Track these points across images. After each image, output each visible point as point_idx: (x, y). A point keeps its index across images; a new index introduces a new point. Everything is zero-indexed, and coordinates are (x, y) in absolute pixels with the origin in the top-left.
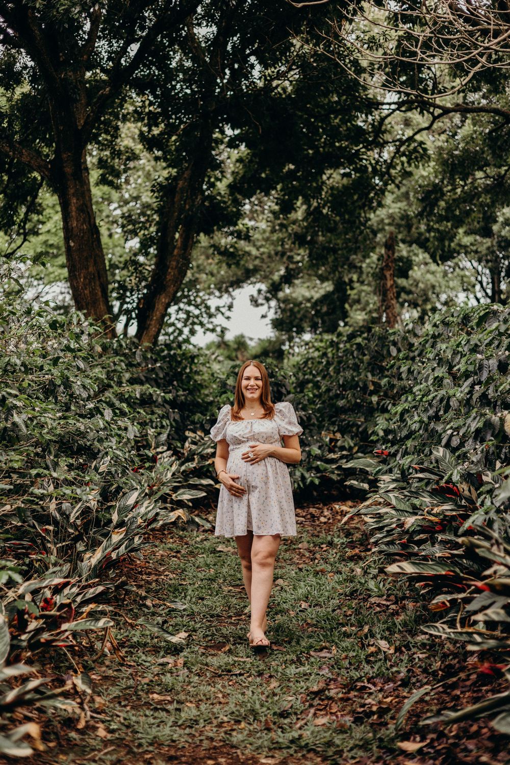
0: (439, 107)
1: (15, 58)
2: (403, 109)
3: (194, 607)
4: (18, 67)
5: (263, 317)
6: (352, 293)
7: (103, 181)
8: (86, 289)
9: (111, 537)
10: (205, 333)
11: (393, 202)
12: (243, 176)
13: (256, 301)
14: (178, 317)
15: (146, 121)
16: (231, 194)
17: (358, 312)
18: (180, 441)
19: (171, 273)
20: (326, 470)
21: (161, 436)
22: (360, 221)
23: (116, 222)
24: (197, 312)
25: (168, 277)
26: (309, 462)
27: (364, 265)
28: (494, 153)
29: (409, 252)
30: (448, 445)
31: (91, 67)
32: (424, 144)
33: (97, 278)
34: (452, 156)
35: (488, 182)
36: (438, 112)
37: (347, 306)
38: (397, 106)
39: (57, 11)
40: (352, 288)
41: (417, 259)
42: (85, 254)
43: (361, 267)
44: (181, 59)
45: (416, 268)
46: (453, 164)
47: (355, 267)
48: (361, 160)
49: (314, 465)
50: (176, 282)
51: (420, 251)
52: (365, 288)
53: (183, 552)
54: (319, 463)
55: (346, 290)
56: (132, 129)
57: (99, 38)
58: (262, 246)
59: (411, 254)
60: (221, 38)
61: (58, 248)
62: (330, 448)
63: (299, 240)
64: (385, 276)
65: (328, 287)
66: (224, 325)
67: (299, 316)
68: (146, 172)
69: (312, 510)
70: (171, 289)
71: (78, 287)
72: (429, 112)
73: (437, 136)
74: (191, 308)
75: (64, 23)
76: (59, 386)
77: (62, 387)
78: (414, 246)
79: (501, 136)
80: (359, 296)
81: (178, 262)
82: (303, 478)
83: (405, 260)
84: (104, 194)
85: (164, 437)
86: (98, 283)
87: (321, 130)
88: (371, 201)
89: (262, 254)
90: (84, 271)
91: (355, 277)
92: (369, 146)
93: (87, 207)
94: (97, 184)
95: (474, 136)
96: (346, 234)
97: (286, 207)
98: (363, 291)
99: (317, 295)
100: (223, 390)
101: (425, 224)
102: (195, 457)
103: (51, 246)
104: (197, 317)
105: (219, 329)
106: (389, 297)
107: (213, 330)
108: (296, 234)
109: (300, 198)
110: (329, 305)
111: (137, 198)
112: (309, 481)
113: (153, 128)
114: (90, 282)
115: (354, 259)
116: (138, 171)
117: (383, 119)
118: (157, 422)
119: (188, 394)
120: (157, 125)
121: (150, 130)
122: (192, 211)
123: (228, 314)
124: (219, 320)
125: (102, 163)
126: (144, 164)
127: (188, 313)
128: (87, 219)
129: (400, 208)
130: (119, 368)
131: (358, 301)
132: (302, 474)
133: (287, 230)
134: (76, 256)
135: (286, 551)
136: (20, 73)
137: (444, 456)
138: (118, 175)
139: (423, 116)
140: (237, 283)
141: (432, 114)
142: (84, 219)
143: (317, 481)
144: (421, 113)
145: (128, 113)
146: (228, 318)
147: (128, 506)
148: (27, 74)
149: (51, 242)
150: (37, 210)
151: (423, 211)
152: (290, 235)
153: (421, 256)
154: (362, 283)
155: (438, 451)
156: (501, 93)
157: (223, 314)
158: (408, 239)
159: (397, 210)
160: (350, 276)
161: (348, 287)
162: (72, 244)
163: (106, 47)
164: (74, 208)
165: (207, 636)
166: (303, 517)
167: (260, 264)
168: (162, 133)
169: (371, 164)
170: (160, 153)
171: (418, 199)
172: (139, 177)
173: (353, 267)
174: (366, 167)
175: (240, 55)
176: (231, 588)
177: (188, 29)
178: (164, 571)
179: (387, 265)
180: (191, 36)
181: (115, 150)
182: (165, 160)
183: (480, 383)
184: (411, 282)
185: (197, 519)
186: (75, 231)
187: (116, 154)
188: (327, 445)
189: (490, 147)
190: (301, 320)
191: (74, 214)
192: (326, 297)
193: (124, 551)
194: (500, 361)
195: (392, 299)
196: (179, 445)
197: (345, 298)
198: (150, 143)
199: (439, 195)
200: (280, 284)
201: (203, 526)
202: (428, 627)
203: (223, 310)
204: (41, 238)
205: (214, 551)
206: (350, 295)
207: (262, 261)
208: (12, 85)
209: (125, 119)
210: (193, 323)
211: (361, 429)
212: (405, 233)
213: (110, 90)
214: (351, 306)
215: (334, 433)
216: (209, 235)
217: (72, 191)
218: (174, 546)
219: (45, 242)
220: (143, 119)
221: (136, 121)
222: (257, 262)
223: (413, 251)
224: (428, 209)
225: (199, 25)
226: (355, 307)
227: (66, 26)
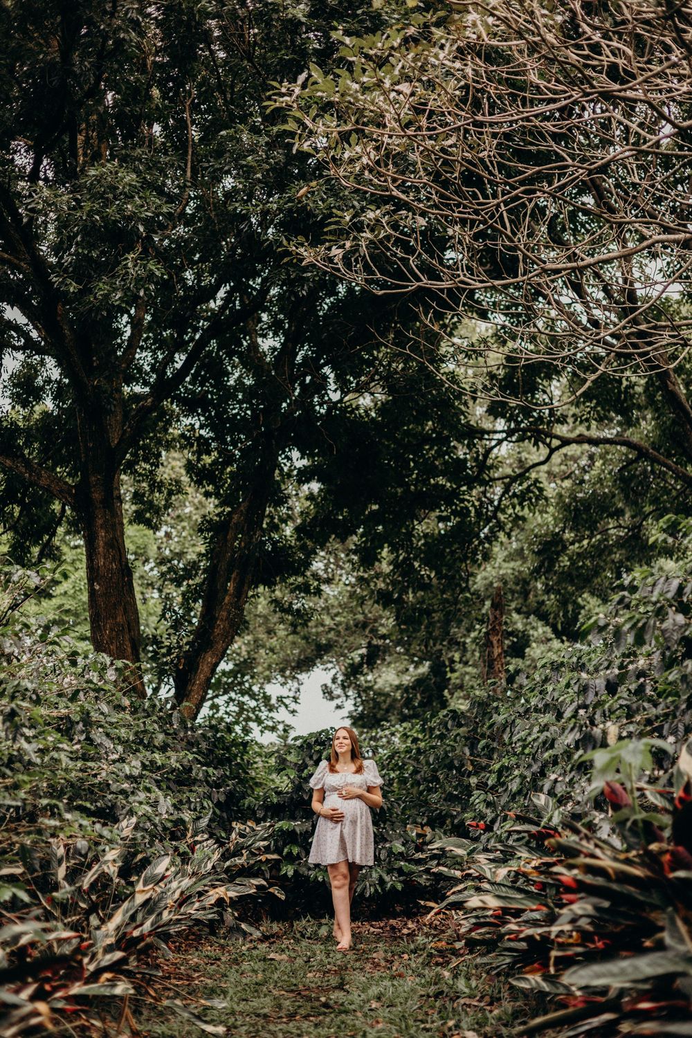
0: (557, 437)
1: (36, 371)
2: (514, 439)
3: (235, 1006)
4: (39, 381)
5: (338, 707)
6: (454, 677)
7: (139, 518)
8: (112, 643)
9: (134, 897)
10: (262, 732)
11: (504, 561)
12: (315, 518)
13: (330, 693)
14: (228, 710)
15: (195, 448)
16: (299, 539)
17: (461, 701)
18: (225, 830)
19: (221, 625)
20: (411, 873)
21: (201, 821)
22: (460, 576)
23: (151, 585)
24: (253, 704)
25: (217, 631)
26: (390, 862)
27: (468, 640)
28: (627, 497)
29: (526, 624)
30: (551, 793)
31: (129, 380)
32: (540, 482)
33: (126, 630)
34: (575, 499)
35: (622, 534)
36: (556, 443)
37: (446, 693)
38: (504, 435)
39: (95, 298)
40: (453, 671)
41: (536, 634)
42: (113, 600)
43: (464, 643)
44: (240, 376)
45: (534, 645)
46: (576, 509)
47: (458, 643)
48: (463, 501)
49: (396, 866)
50: (227, 637)
51: (540, 624)
52: (469, 669)
53: (223, 959)
54: (402, 863)
55: (446, 672)
56: (177, 469)
57: (142, 348)
58: (337, 614)
59: (528, 627)
60: (290, 345)
61: (76, 615)
62: (417, 846)
63: (384, 599)
64: (492, 643)
65: (424, 668)
66: (287, 722)
67: (384, 706)
68: (192, 523)
69: (392, 922)
70: (220, 646)
71: (102, 640)
72: (544, 443)
73: (559, 482)
74: (246, 698)
75: (102, 310)
76: (78, 723)
77: (81, 725)
78: (532, 617)
79: (634, 476)
80: (462, 680)
81: (229, 613)
82: (382, 882)
83: (520, 635)
84: (138, 547)
85: (204, 822)
86: (127, 637)
87: (412, 464)
88: (475, 553)
89: (340, 623)
90: (110, 621)
91: (457, 656)
92: (471, 482)
93: (117, 541)
94: (130, 523)
95: (602, 476)
96: (443, 592)
97: (368, 557)
98: (467, 673)
99: (407, 680)
100: (281, 767)
101: (543, 584)
102: (244, 851)
103: (67, 611)
104: (254, 710)
105: (281, 727)
106: (496, 668)
107: (273, 729)
108: (380, 592)
109: (386, 545)
110: (422, 693)
111: (180, 555)
112: (389, 885)
113: (204, 457)
114: (118, 635)
115: (455, 633)
116: (182, 521)
117: (489, 451)
118: (196, 802)
119: (238, 783)
120: (208, 453)
121: (199, 460)
122: (249, 550)
123: (293, 706)
124: (281, 715)
125: (137, 497)
126: (191, 512)
127: (241, 705)
128: (117, 557)
129: (513, 569)
130: (150, 728)
131: (461, 687)
132: (381, 876)
133: (369, 586)
134: (101, 602)
135: (357, 960)
136: (42, 389)
137: (547, 804)
138: (157, 511)
139: (538, 449)
140: (305, 664)
141: (549, 445)
142: (113, 556)
143: (399, 887)
144: (536, 444)
145: (174, 439)
146: (293, 712)
147: (156, 875)
148: (51, 389)
149: (67, 607)
150: (54, 555)
151: (540, 567)
152: (372, 592)
153: (541, 630)
154: (466, 663)
155: (539, 799)
156: (635, 426)
157: (286, 706)
158: (524, 609)
159: (510, 571)
160: (450, 655)
161: (448, 669)
162: (97, 587)
163: (149, 359)
164: (101, 543)
165: (250, 1032)
166: (380, 928)
167: (335, 638)
168: (215, 463)
169: (473, 505)
170: (210, 488)
171: (534, 552)
172: (184, 528)
173: (455, 643)
174: (467, 508)
175: (312, 365)
176: (283, 992)
177: (250, 339)
178: (198, 977)
179: (493, 629)
180: (254, 346)
181: (155, 481)
182: (217, 495)
183: (585, 707)
184: (528, 663)
185: (243, 926)
186: (102, 571)
187: (156, 486)
188: (413, 842)
189: (622, 490)
190: (387, 711)
191: (101, 549)
192: (420, 682)
193: (150, 929)
194: (608, 681)
195: (500, 672)
196: (223, 835)
197: (444, 683)
198: (200, 475)
199: (560, 548)
200: (361, 665)
201: (251, 935)
202: (518, 979)
203: (287, 701)
204: (55, 602)
205: (265, 960)
206: (450, 679)
207: (338, 634)
208: (31, 402)
209: (169, 446)
210: (248, 719)
211: (456, 821)
212: (520, 601)
213: (153, 401)
214: (452, 694)
215: (422, 826)
216: (270, 587)
217: (100, 522)
218: (213, 954)
219: (60, 607)
220: (192, 446)
221: (182, 448)
222: (332, 635)
223: (531, 623)
224: (546, 564)
225: (264, 336)
226: (456, 694)
227: (105, 313)
